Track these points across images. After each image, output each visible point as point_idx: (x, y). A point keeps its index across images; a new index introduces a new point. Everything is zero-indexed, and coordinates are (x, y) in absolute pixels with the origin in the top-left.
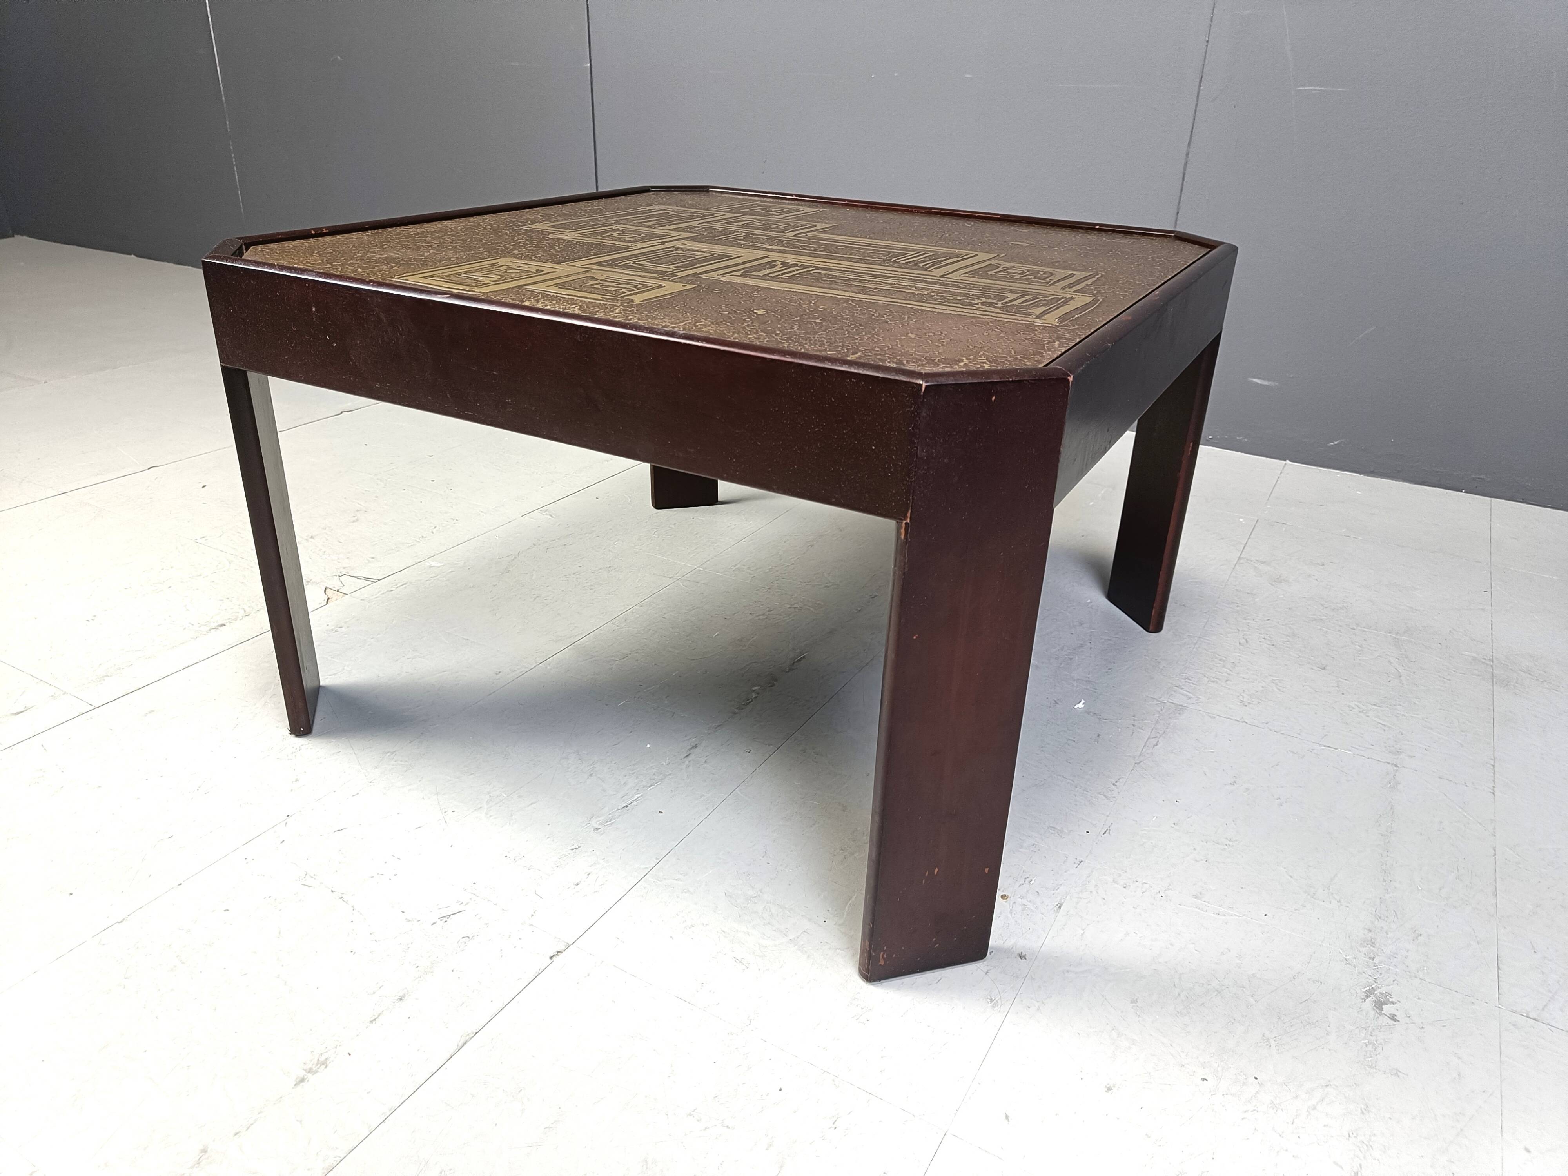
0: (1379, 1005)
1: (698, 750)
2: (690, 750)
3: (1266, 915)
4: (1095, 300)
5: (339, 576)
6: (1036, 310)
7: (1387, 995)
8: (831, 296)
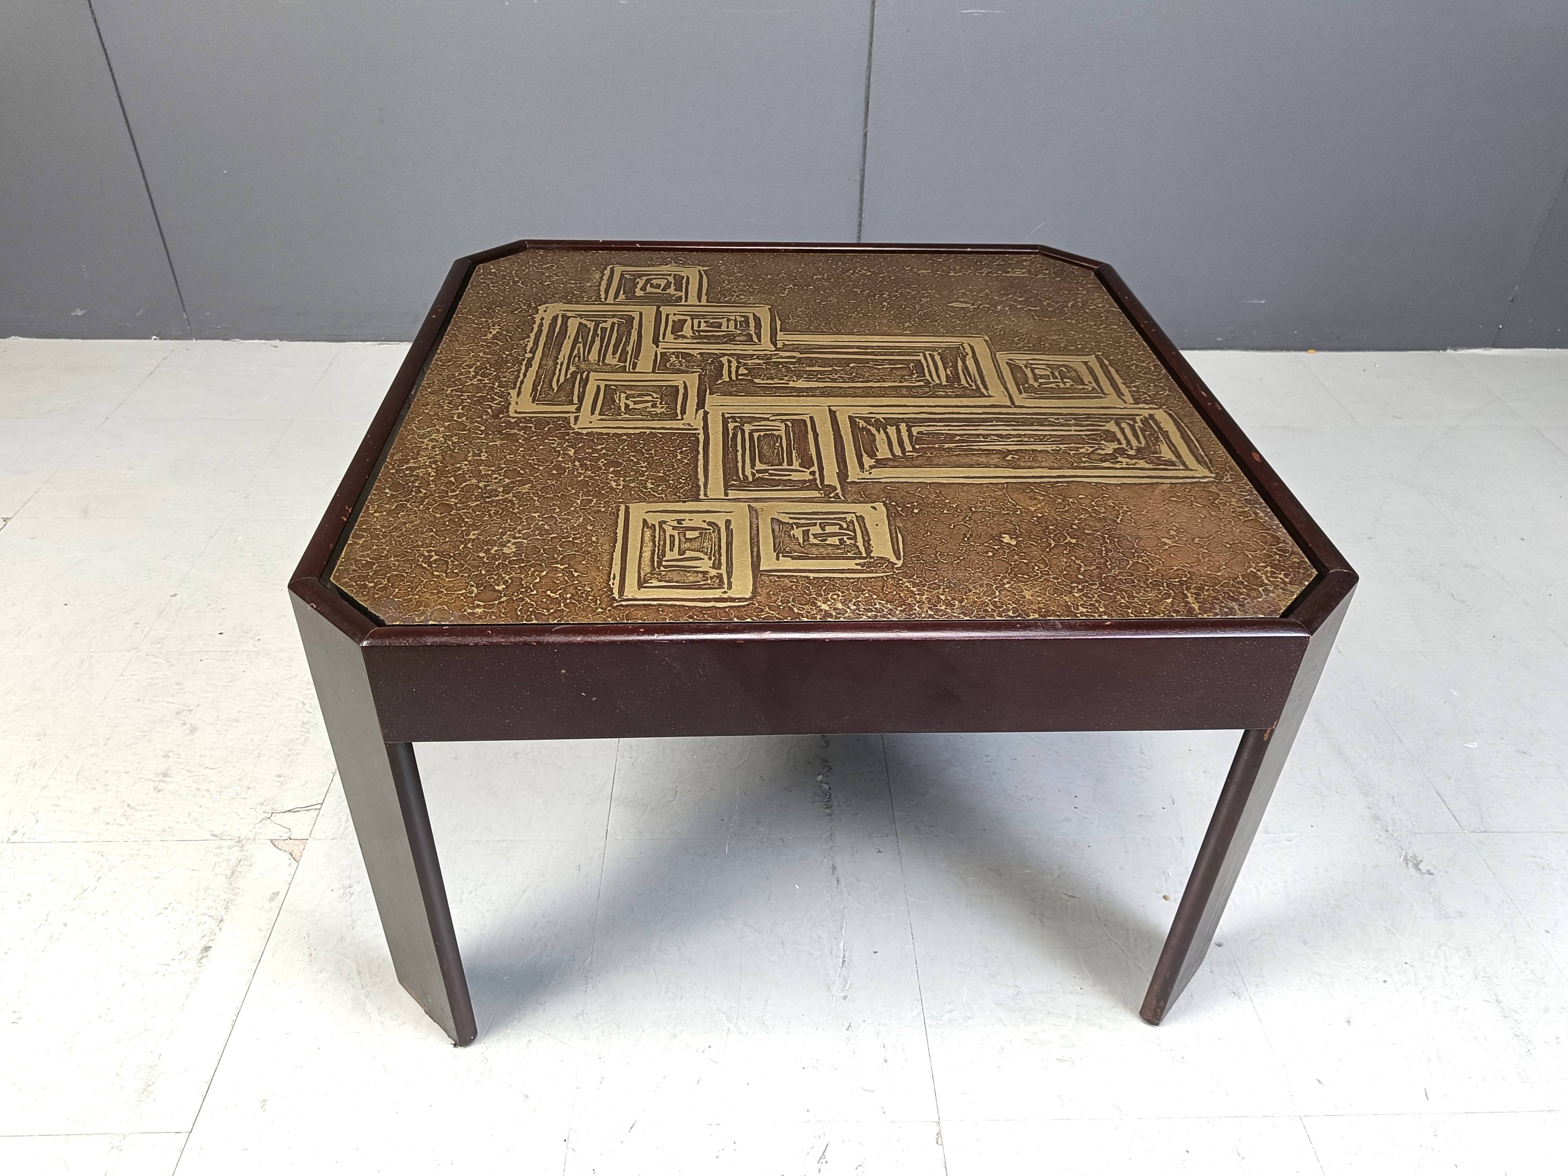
0: (1417, 866)
1: (840, 870)
2: (833, 873)
3: (1312, 826)
4: (1170, 415)
5: (269, 818)
6: (1166, 453)
7: (1415, 857)
8: (1003, 481)
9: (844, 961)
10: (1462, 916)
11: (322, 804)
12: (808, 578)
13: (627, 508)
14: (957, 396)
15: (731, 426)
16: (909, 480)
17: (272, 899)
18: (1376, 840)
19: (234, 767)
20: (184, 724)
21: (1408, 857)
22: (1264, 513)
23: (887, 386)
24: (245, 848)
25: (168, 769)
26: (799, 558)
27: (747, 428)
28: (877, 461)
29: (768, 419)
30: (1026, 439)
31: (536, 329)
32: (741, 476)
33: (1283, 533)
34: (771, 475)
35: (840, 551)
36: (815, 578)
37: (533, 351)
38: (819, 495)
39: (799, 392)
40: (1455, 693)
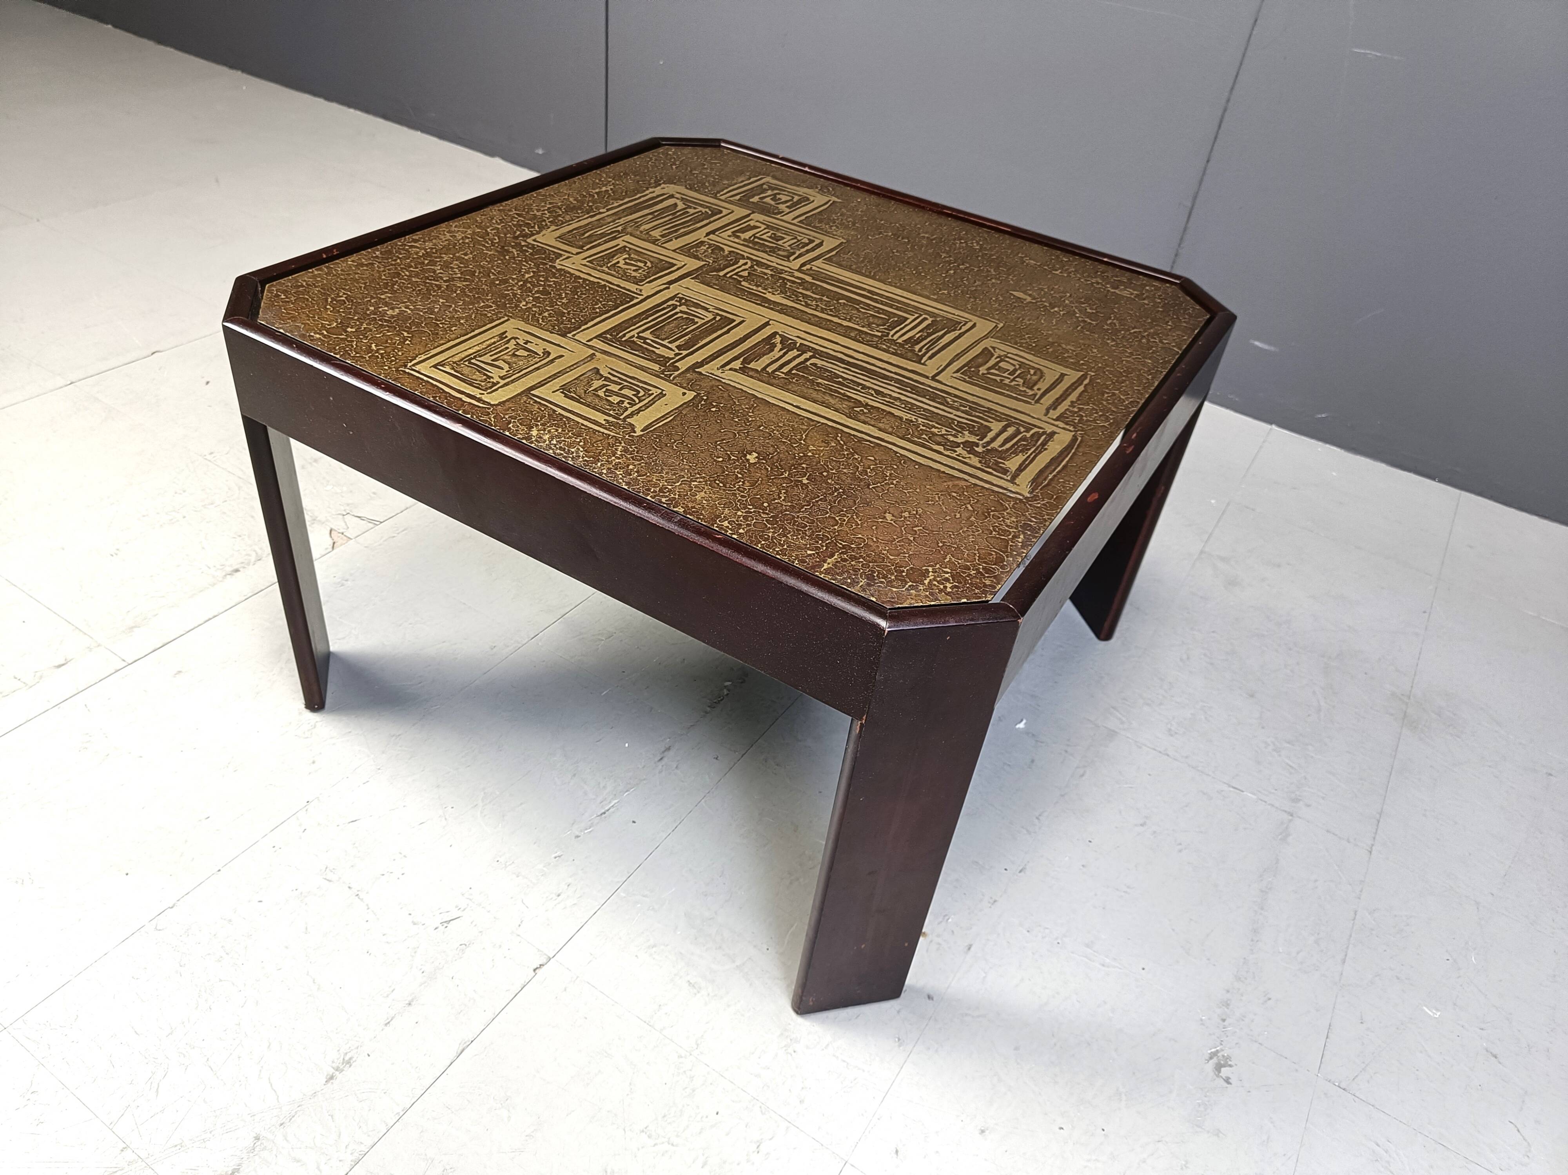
0: (1218, 1067)
1: (671, 753)
2: (663, 752)
3: (1143, 969)
4: (1074, 439)
5: (344, 515)
6: (1012, 465)
7: (1227, 1058)
8: (824, 421)
9: (604, 813)
10: (1217, 1135)
11: (381, 522)
12: (555, 412)
13: (507, 320)
14: (894, 354)
15: (671, 303)
16: (745, 389)
21: (1220, 1055)
22: (1025, 540)
24: (313, 526)
27: (681, 309)
28: (744, 367)
29: (707, 309)
31: (637, 196)
32: (620, 335)
34: (644, 342)
36: (559, 414)
37: (609, 210)
38: (657, 369)
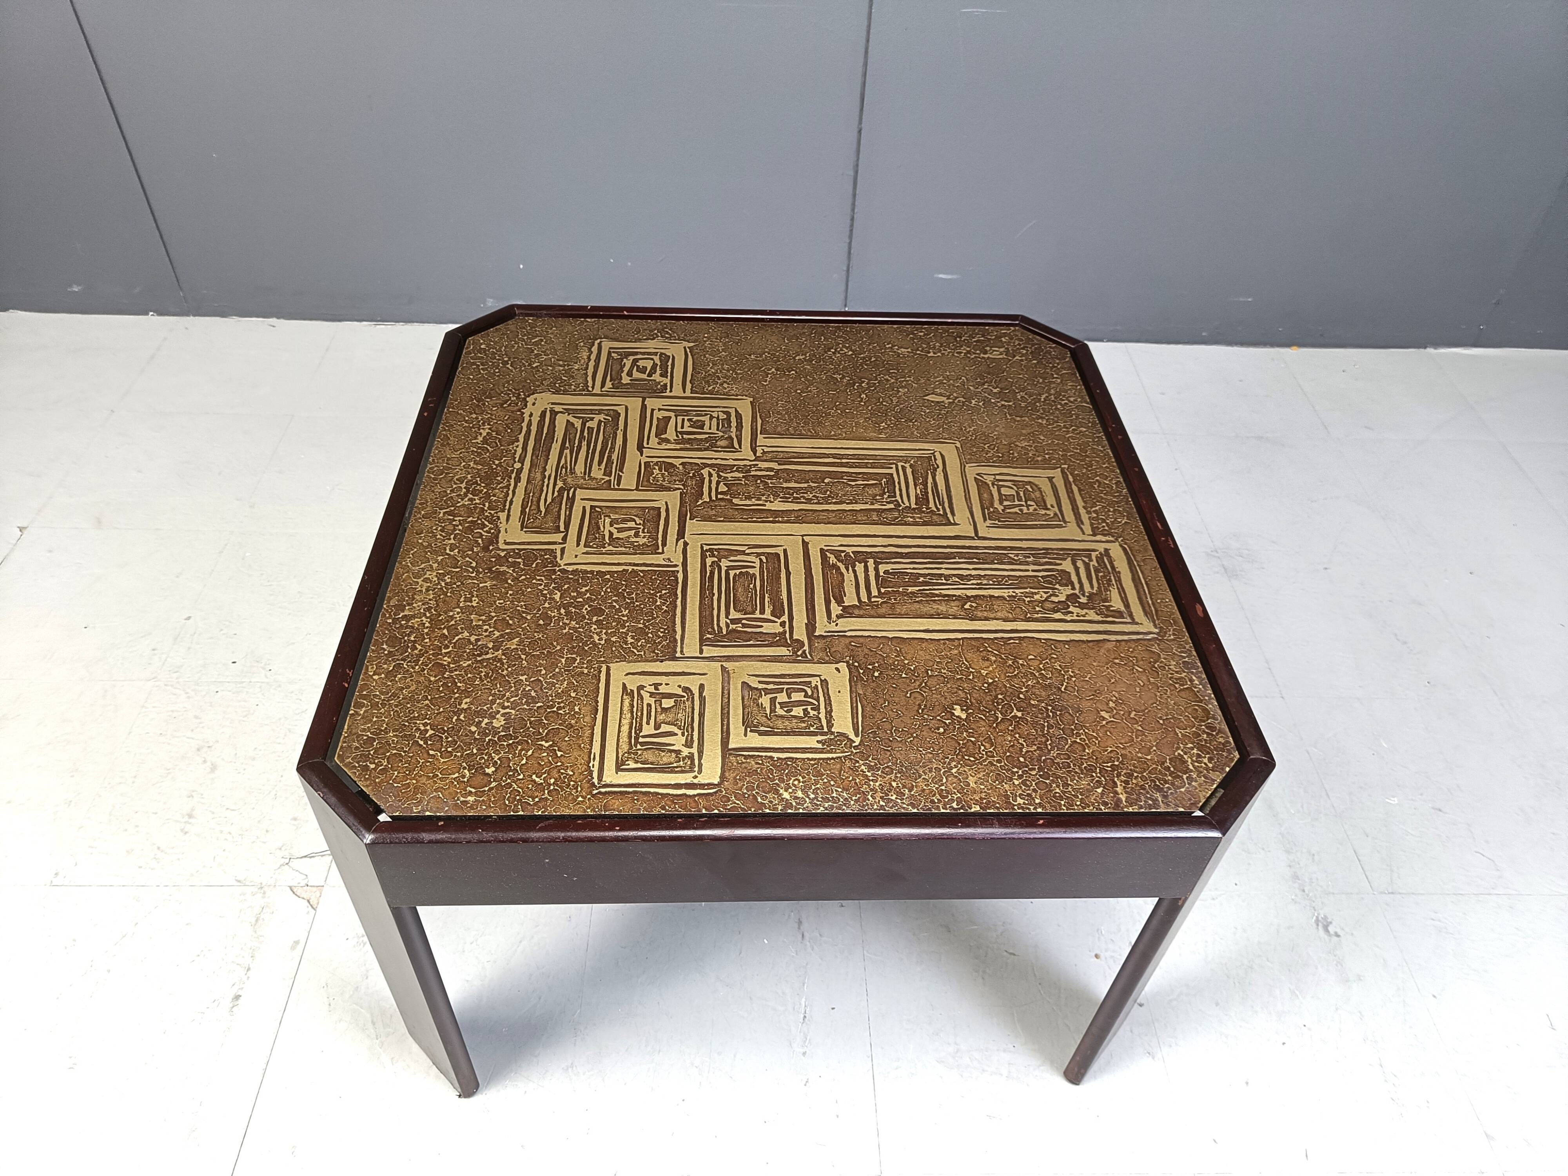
0: (1326, 929)
1: (805, 926)
2: (799, 928)
3: (1236, 884)
4: (1124, 549)
5: (287, 864)
6: (1116, 603)
7: (1325, 918)
8: (960, 636)
9: (805, 1017)
10: (1360, 980)
12: (771, 758)
13: (608, 669)
14: (925, 524)
15: (709, 561)
16: (873, 634)
17: (293, 948)
18: (1293, 899)
19: (253, 809)
20: (205, 762)
21: (1320, 918)
22: (1199, 681)
23: (858, 509)
24: (267, 895)
25: (193, 810)
26: (765, 733)
27: (724, 563)
28: (845, 609)
29: (743, 553)
30: (985, 582)
31: (525, 429)
32: (716, 629)
33: (1213, 706)
34: (744, 626)
35: (804, 725)
36: (779, 759)
37: (522, 461)
38: (788, 653)
39: (777, 516)
40: (1384, 745)
